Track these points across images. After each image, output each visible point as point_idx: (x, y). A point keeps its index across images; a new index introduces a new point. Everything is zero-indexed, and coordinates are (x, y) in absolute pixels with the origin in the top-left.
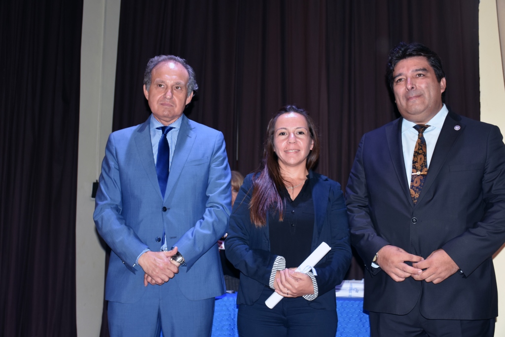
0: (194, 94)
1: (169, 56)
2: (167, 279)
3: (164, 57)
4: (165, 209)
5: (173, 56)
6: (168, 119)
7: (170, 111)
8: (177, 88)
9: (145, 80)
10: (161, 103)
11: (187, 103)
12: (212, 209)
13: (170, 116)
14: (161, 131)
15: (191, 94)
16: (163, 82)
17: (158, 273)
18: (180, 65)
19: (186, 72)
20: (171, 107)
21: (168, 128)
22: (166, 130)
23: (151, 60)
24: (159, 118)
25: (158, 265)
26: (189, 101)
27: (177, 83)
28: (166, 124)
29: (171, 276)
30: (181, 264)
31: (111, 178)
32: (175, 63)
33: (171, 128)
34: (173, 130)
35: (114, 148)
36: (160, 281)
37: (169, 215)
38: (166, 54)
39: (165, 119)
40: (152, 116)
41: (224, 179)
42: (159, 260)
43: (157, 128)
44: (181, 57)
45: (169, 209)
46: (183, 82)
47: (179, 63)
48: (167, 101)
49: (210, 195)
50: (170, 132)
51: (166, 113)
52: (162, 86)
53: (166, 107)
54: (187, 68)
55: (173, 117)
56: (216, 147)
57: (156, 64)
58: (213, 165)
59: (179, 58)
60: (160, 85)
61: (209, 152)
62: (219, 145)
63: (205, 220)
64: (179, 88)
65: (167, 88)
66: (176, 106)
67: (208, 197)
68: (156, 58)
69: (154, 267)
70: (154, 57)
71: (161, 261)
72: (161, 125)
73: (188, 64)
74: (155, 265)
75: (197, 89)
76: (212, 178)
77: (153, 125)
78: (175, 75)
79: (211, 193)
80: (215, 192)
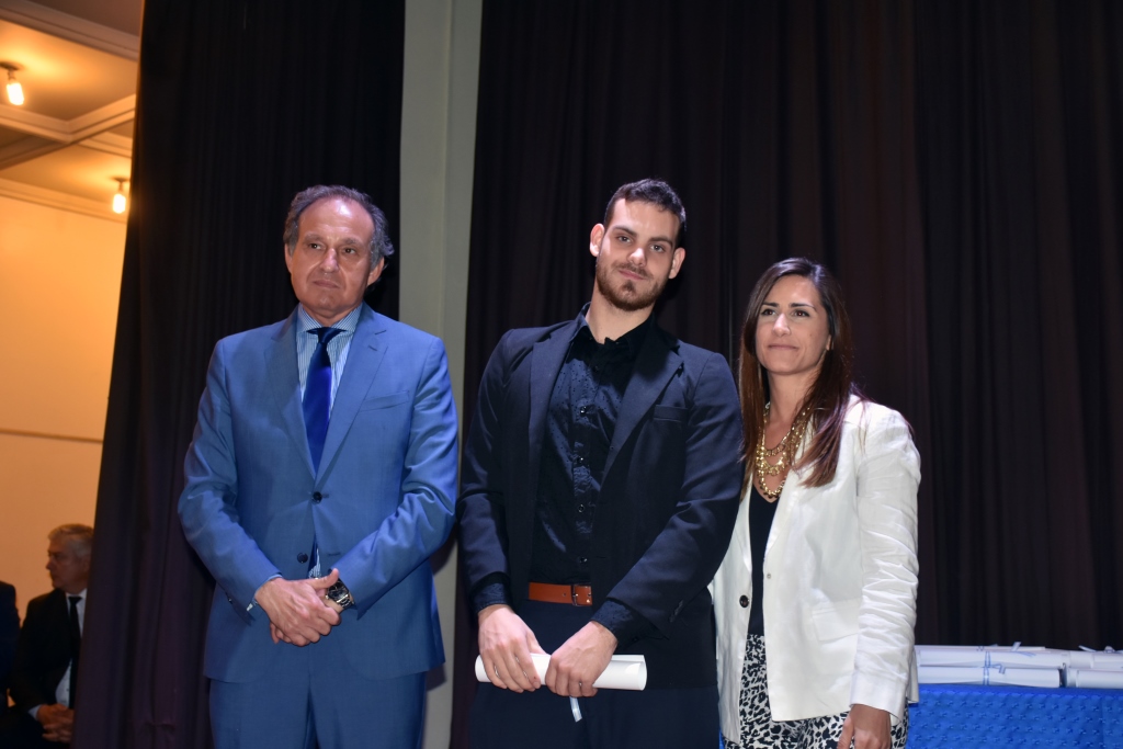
0: (385, 263)
1: (335, 188)
2: (316, 637)
3: (323, 189)
4: (318, 497)
5: (342, 188)
6: (329, 313)
7: (331, 297)
8: (348, 250)
9: (287, 234)
10: (315, 280)
11: (371, 280)
12: (416, 496)
13: (333, 306)
14: (316, 336)
15: (378, 263)
16: (318, 238)
17: (297, 627)
18: (357, 206)
19: (367, 219)
20: (335, 289)
21: (330, 332)
22: (326, 335)
23: (299, 195)
24: (313, 310)
25: (297, 609)
26: (374, 277)
27: (348, 241)
28: (328, 323)
29: (326, 630)
30: (345, 608)
31: (216, 432)
32: (346, 201)
33: (338, 331)
34: (341, 334)
35: (223, 370)
36: (301, 641)
37: (322, 506)
38: (327, 184)
39: (323, 312)
40: (301, 306)
41: (442, 436)
42: (300, 599)
43: (311, 332)
44: (360, 191)
45: (327, 496)
46: (360, 239)
47: (354, 202)
48: (327, 278)
49: (413, 467)
50: (334, 339)
51: (324, 301)
52: (318, 248)
53: (325, 288)
54: (370, 211)
55: (339, 309)
56: (428, 368)
57: (310, 204)
58: (418, 407)
59: (355, 193)
60: (314, 246)
61: (411, 382)
62: (433, 366)
63: (400, 517)
64: (352, 252)
65: (327, 248)
66: (345, 287)
67: (410, 470)
68: (309, 191)
69: (289, 613)
70: (306, 189)
71: (305, 601)
72: (315, 325)
73: (373, 203)
74: (293, 611)
75: (391, 253)
76: (417, 433)
77: (302, 325)
78: (345, 225)
79: (414, 464)
80: (421, 461)
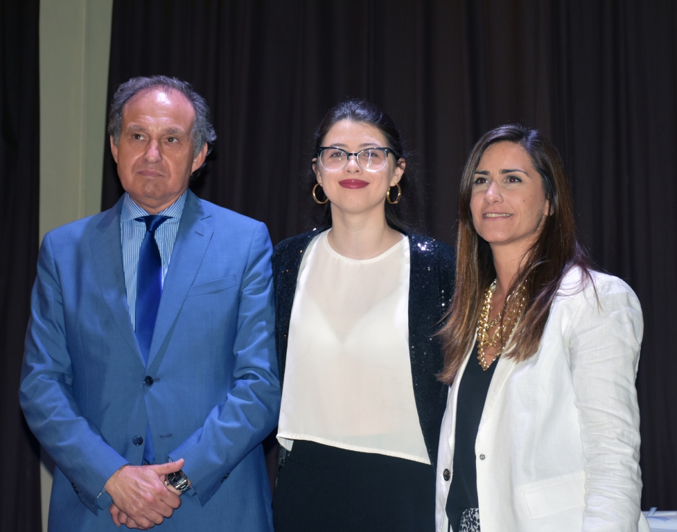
0: (209, 148)
1: (155, 79)
2: (160, 520)
3: (144, 80)
4: (149, 381)
5: (163, 78)
6: (154, 202)
7: (156, 186)
8: (170, 139)
9: (112, 126)
10: (140, 170)
11: (195, 167)
13: (158, 194)
14: (144, 224)
15: (201, 149)
16: (142, 129)
17: (141, 509)
18: (177, 94)
20: (159, 178)
21: (157, 220)
22: (153, 223)
23: (122, 86)
25: (142, 493)
26: (198, 163)
27: (170, 131)
28: (153, 212)
29: (168, 513)
32: (166, 91)
33: (164, 219)
34: (168, 221)
35: (53, 262)
36: (145, 523)
37: (153, 389)
38: (148, 76)
39: (149, 201)
40: (127, 197)
42: (145, 484)
43: (138, 219)
44: (180, 80)
45: (158, 380)
46: (181, 128)
47: (175, 92)
48: (151, 168)
49: (239, 352)
50: (161, 226)
51: (149, 189)
52: (142, 138)
53: (149, 177)
54: (191, 99)
55: (165, 198)
56: (254, 253)
57: (132, 95)
58: (246, 292)
59: (175, 81)
60: (137, 136)
61: (238, 267)
62: (258, 250)
64: (175, 140)
65: (150, 139)
66: (169, 176)
67: (237, 355)
68: (131, 82)
69: (134, 497)
70: (127, 80)
71: (149, 485)
72: (143, 214)
74: (138, 495)
75: (213, 139)
77: (129, 214)
78: (166, 115)
79: (241, 349)
80: (249, 344)
